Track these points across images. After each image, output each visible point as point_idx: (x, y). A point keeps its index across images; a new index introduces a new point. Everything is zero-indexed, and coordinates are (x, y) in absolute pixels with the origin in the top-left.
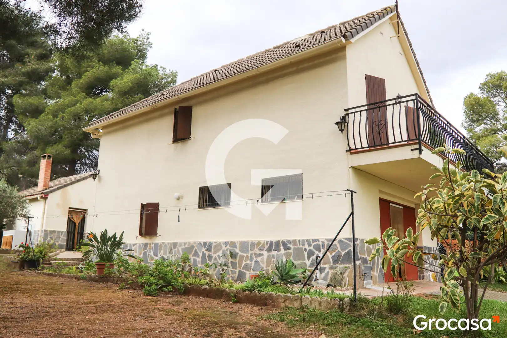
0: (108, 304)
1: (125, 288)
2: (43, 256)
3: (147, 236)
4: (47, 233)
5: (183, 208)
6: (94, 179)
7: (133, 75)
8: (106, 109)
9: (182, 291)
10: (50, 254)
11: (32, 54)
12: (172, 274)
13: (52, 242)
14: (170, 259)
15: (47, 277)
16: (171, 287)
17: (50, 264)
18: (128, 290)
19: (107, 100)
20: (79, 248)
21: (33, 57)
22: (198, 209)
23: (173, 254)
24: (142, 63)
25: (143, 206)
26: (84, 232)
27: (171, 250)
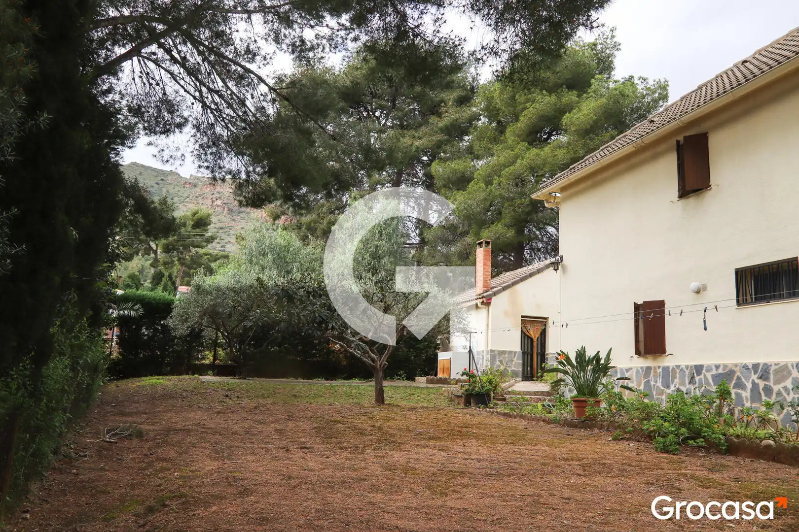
0: (601, 462)
1: (622, 439)
2: (494, 387)
3: (648, 356)
4: (494, 355)
5: (710, 307)
6: (556, 270)
7: (597, 101)
8: (560, 161)
9: (724, 448)
10: (503, 385)
11: (449, 99)
12: (700, 418)
13: (502, 368)
14: (692, 393)
15: (502, 417)
16: (702, 440)
17: (504, 400)
18: (628, 442)
19: (560, 147)
20: (542, 376)
21: (450, 103)
22: (737, 307)
23: (697, 385)
24: (607, 78)
25: (637, 307)
26: (546, 353)
27: (693, 377)
